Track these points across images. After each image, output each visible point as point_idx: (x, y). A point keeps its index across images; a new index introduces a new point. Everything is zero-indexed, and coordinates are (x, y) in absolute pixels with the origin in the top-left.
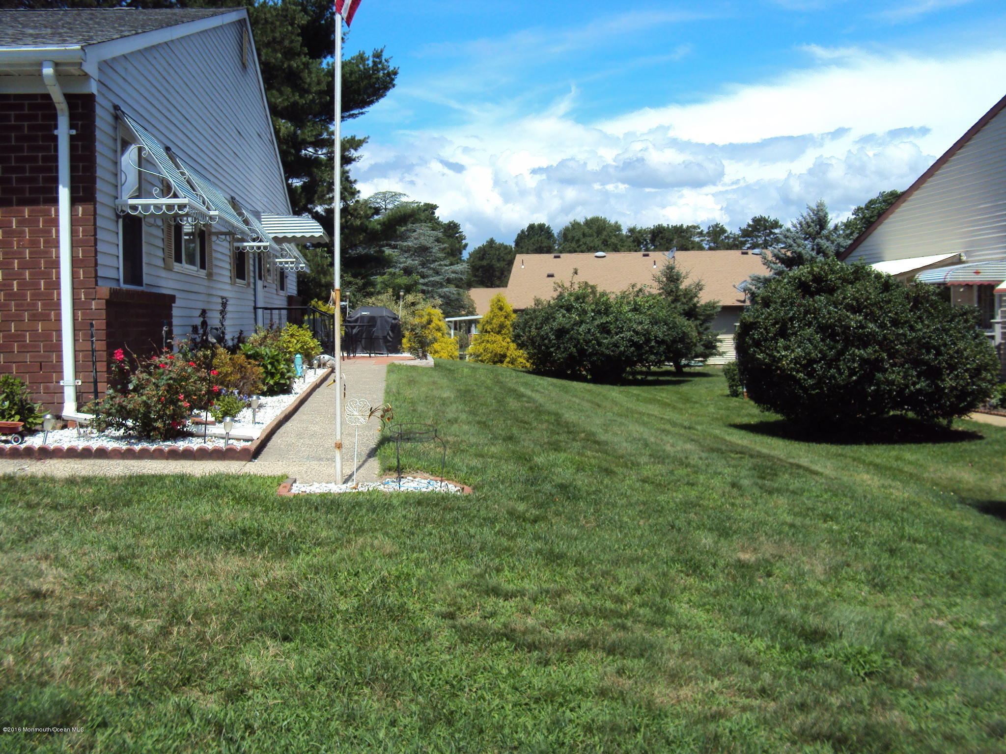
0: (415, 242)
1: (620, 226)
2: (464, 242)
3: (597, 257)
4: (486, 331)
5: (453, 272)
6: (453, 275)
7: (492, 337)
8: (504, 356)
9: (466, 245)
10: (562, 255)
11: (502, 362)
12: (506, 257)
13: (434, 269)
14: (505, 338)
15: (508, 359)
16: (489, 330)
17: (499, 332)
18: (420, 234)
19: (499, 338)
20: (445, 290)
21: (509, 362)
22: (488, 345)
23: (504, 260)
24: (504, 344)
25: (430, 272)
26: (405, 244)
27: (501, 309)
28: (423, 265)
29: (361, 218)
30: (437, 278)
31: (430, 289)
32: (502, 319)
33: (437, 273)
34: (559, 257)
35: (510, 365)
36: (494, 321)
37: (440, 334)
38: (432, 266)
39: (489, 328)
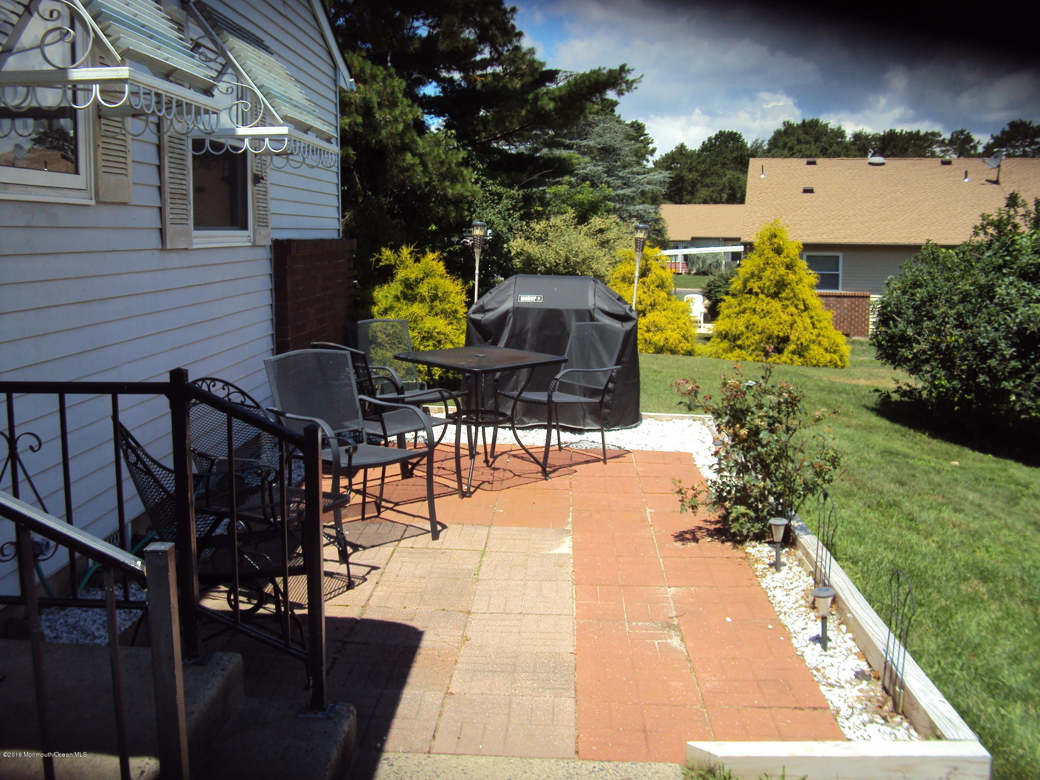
0: (599, 140)
1: (844, 132)
2: (651, 146)
3: (871, 164)
4: (750, 292)
5: (649, 183)
6: (649, 187)
7: (764, 303)
8: (786, 340)
9: (654, 150)
10: (819, 161)
11: (779, 351)
12: (699, 167)
13: (622, 178)
14: (785, 307)
15: (792, 347)
16: (756, 290)
17: (775, 295)
18: (604, 129)
19: (776, 304)
20: (639, 207)
21: (793, 353)
22: (755, 319)
23: (697, 171)
24: (785, 317)
25: (619, 183)
26: (584, 143)
27: (778, 251)
28: (609, 172)
29: (523, 75)
30: (627, 191)
31: (618, 206)
32: (782, 270)
33: (627, 184)
34: (814, 163)
35: (796, 357)
36: (768, 273)
37: (663, 295)
38: (620, 174)
39: (755, 285)
